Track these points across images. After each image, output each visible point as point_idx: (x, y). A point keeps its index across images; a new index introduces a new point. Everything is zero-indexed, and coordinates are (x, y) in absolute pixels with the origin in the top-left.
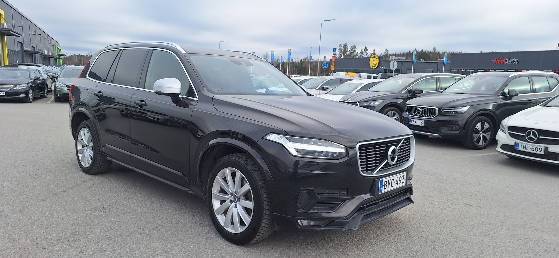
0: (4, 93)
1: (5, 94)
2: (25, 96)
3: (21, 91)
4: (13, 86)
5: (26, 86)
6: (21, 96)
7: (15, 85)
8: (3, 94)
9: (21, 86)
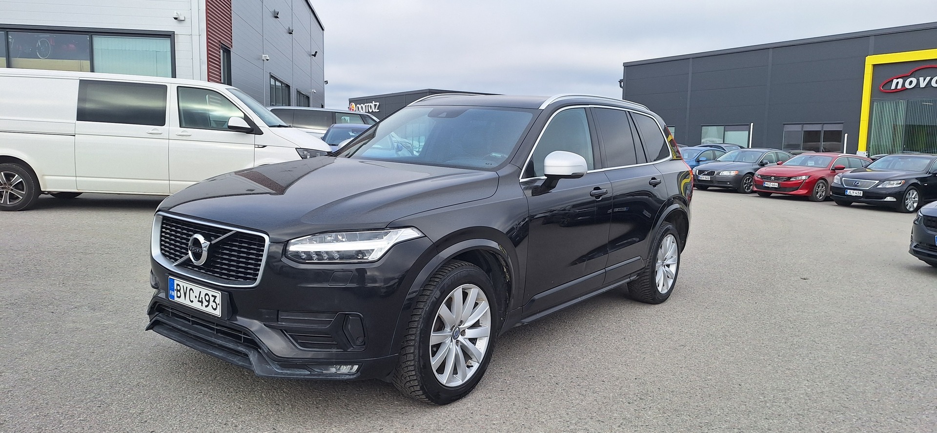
0: (860, 193)
1: (861, 195)
2: (895, 200)
3: (890, 191)
4: (877, 182)
5: (900, 183)
6: (889, 199)
7: (882, 181)
8: (859, 195)
9: (892, 182)
